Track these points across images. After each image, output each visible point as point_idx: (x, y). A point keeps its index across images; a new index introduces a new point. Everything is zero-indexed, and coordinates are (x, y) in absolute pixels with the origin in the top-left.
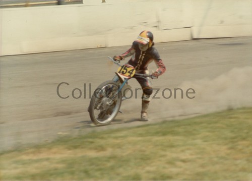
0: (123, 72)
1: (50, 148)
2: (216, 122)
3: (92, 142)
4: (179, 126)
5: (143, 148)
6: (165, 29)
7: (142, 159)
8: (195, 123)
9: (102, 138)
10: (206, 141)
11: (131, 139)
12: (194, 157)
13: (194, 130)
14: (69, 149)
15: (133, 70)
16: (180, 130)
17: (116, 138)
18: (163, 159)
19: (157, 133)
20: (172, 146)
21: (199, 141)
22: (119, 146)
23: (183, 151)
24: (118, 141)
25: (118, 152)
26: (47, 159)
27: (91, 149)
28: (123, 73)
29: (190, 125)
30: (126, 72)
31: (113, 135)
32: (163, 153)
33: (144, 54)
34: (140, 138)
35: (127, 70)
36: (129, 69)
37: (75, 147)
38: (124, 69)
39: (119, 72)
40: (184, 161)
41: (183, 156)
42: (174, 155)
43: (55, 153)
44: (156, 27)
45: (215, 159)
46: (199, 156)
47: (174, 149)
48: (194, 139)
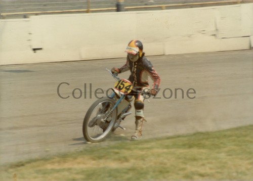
0: (120, 87)
1: (75, 158)
2: (246, 136)
3: (117, 153)
4: (207, 139)
5: (165, 161)
6: (223, 38)
7: (161, 172)
8: (225, 136)
9: (129, 149)
10: (230, 155)
11: (156, 150)
12: (213, 171)
13: (222, 143)
14: (94, 159)
15: (130, 86)
16: (207, 143)
17: (142, 149)
18: (181, 173)
19: (184, 146)
20: (195, 159)
21: (222, 155)
22: (143, 158)
23: (203, 165)
24: (143, 153)
25: (140, 164)
26: (69, 169)
27: (115, 160)
28: (120, 89)
29: (218, 138)
30: (123, 88)
31: (140, 146)
32: (183, 166)
33: (136, 66)
34: (165, 150)
35: (124, 85)
36: (126, 85)
37: (100, 158)
38: (122, 84)
39: (116, 87)
40: (202, 175)
41: (202, 170)
42: (194, 169)
43: (79, 163)
44: (214, 35)
45: (235, 174)
46: (219, 170)
47: (195, 163)
48: (218, 153)
